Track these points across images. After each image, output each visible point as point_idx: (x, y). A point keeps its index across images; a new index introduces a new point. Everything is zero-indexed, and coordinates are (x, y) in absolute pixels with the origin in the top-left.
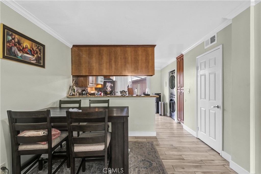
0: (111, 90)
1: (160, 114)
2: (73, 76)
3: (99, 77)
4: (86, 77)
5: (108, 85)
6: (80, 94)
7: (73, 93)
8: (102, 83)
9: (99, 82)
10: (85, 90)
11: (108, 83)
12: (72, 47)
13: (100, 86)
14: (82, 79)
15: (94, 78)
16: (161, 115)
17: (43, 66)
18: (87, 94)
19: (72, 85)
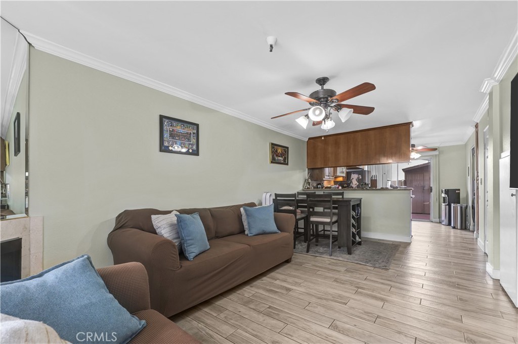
0: (358, 184)
1: (452, 225)
2: (308, 169)
3: (338, 168)
4: (322, 169)
5: (354, 177)
6: (314, 188)
7: (308, 186)
8: (344, 175)
9: (338, 174)
10: (320, 184)
11: (354, 174)
12: (307, 140)
13: (341, 179)
14: (317, 171)
15: (332, 169)
16: (454, 228)
17: (287, 164)
18: (322, 188)
19: (307, 178)
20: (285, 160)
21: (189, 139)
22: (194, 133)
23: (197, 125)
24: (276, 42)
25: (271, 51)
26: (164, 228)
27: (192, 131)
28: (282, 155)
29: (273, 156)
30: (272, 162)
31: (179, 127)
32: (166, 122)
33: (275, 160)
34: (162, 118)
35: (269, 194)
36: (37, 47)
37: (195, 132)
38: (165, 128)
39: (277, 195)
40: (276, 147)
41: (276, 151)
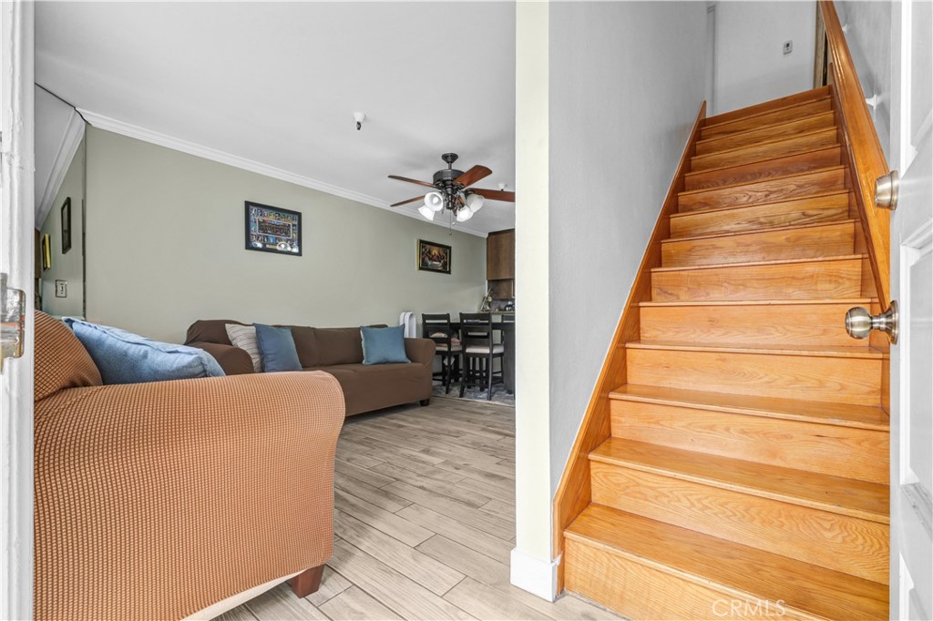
2: (489, 281)
7: (488, 308)
12: (487, 235)
17: (449, 272)
19: (486, 295)
20: (445, 265)
21: (286, 233)
22: (294, 225)
23: (299, 215)
24: (365, 118)
25: (359, 129)
26: (241, 340)
27: (291, 222)
28: (439, 258)
29: (423, 260)
30: (420, 269)
31: (272, 217)
32: (253, 211)
33: (427, 265)
34: (248, 205)
35: (409, 314)
36: (93, 124)
37: (296, 223)
38: (252, 218)
39: (425, 317)
40: (428, 246)
41: (430, 252)
